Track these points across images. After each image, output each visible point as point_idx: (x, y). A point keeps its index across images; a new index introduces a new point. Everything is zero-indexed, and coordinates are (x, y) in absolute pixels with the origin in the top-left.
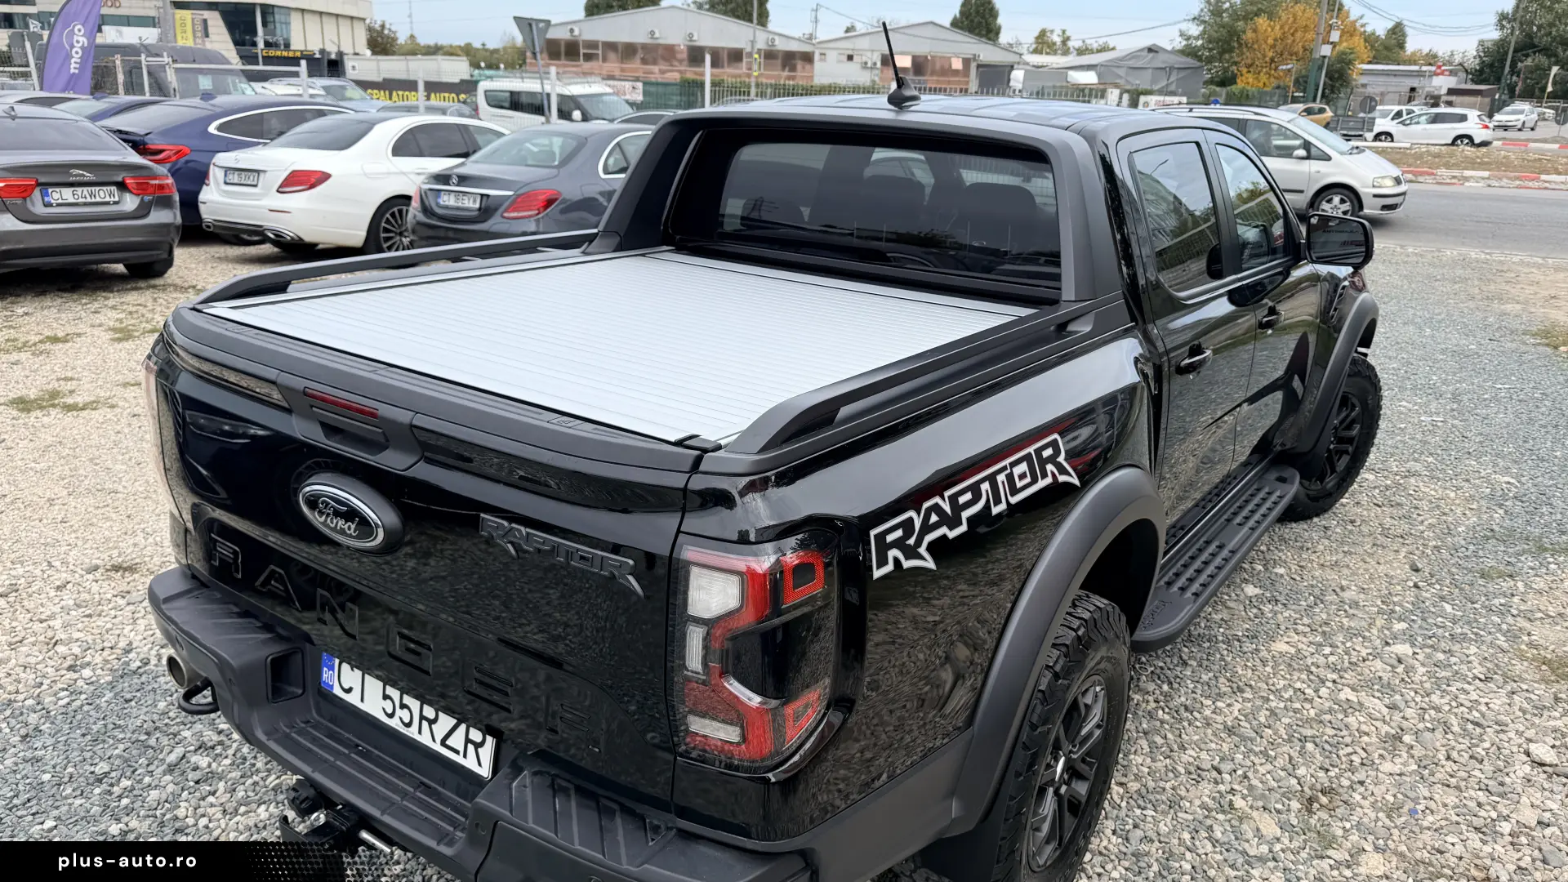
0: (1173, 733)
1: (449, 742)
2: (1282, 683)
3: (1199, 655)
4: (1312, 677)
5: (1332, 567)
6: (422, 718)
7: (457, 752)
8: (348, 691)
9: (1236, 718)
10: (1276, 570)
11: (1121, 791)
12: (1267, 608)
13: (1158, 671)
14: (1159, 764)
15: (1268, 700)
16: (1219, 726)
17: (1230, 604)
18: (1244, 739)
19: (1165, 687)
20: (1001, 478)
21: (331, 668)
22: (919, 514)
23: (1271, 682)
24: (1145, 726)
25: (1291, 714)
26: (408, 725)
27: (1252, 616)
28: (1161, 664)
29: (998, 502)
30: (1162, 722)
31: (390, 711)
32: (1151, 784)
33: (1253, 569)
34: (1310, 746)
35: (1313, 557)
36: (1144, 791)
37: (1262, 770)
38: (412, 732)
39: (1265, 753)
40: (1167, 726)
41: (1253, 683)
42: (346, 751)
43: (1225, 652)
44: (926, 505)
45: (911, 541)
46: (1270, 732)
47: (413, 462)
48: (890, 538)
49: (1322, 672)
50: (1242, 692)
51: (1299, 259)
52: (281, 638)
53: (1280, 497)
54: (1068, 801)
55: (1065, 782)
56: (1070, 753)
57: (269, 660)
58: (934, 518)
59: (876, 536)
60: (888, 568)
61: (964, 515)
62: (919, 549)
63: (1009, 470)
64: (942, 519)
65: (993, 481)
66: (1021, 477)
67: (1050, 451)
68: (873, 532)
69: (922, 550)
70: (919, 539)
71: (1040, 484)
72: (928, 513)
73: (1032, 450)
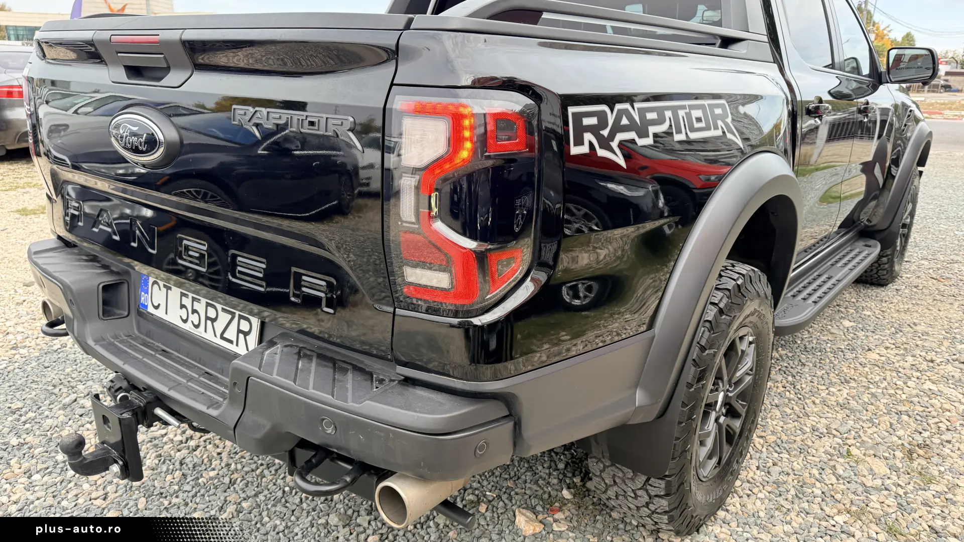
0: (798, 407)
1: (225, 336)
2: (878, 378)
3: (814, 360)
4: (900, 374)
5: (905, 312)
6: (207, 318)
7: (231, 342)
8: (157, 307)
9: (846, 398)
10: (864, 313)
11: (762, 441)
12: (861, 334)
13: (784, 369)
14: (790, 426)
15: (869, 388)
16: (833, 403)
17: (833, 331)
18: (852, 411)
19: (790, 378)
20: (681, 113)
21: (147, 292)
22: (612, 111)
23: (869, 377)
24: (776, 401)
25: (888, 397)
26: (197, 326)
27: (850, 338)
28: (786, 365)
29: (679, 132)
30: (789, 400)
31: (185, 318)
32: (784, 438)
33: (848, 312)
34: (905, 417)
35: (890, 306)
36: (779, 442)
37: (870, 431)
38: (200, 332)
39: (870, 420)
40: (793, 402)
41: (856, 378)
42: (153, 353)
43: (833, 359)
44: (618, 107)
45: (605, 133)
46: (873, 407)
47: (186, 78)
48: (587, 121)
49: (908, 372)
50: (848, 382)
51: (881, 83)
52: (112, 272)
53: (868, 254)
54: (726, 429)
55: (723, 414)
56: (727, 391)
57: (101, 287)
58: (625, 121)
59: (573, 114)
60: (584, 149)
61: (652, 130)
62: (611, 143)
63: (688, 111)
64: (632, 124)
65: (675, 113)
66: (697, 120)
67: (720, 111)
68: (571, 110)
69: (615, 145)
70: (612, 134)
71: (713, 132)
72: (620, 115)
73: (706, 103)
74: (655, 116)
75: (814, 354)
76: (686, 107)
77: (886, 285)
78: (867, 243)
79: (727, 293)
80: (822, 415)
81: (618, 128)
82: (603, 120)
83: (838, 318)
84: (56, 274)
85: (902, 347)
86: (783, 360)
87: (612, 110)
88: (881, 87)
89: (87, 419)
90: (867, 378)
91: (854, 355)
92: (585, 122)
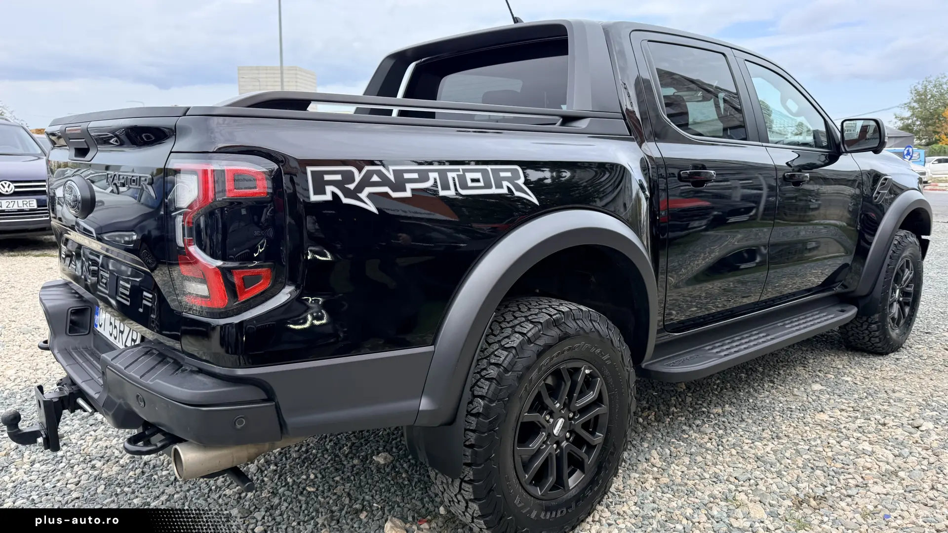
0: (713, 456)
1: (126, 344)
2: (814, 436)
3: (756, 417)
4: (840, 434)
5: (891, 379)
6: (120, 331)
8: (101, 326)
9: (767, 452)
10: (844, 378)
11: (654, 482)
12: (824, 397)
13: (720, 423)
14: (691, 471)
15: (798, 444)
16: (751, 455)
17: (797, 393)
18: (766, 464)
19: (721, 432)
20: (450, 175)
21: (98, 315)
24: (693, 450)
25: (813, 453)
26: (116, 338)
27: (811, 400)
28: (724, 420)
29: (446, 187)
30: (707, 449)
31: (111, 332)
32: (678, 481)
38: (117, 342)
39: (778, 472)
40: (709, 452)
42: (92, 360)
44: (368, 168)
45: (352, 186)
47: (94, 155)
50: (778, 437)
51: (840, 153)
52: (80, 301)
53: (832, 318)
54: (569, 454)
55: (567, 439)
56: (570, 419)
57: (70, 310)
58: (375, 178)
59: (312, 172)
60: (328, 197)
61: (409, 186)
62: (359, 195)
63: (461, 173)
64: (385, 181)
65: (443, 174)
66: (473, 180)
67: (509, 174)
68: (309, 169)
69: (363, 195)
70: (360, 188)
71: (494, 191)
72: (370, 174)
73: (489, 168)
74: (415, 176)
75: (759, 412)
76: (458, 170)
78: (844, 309)
79: (540, 327)
80: (731, 465)
81: (366, 182)
82: (349, 177)
83: (810, 382)
84: (45, 302)
85: (861, 410)
86: (724, 416)
87: (360, 171)
90: (802, 436)
91: (802, 415)
92: (327, 177)
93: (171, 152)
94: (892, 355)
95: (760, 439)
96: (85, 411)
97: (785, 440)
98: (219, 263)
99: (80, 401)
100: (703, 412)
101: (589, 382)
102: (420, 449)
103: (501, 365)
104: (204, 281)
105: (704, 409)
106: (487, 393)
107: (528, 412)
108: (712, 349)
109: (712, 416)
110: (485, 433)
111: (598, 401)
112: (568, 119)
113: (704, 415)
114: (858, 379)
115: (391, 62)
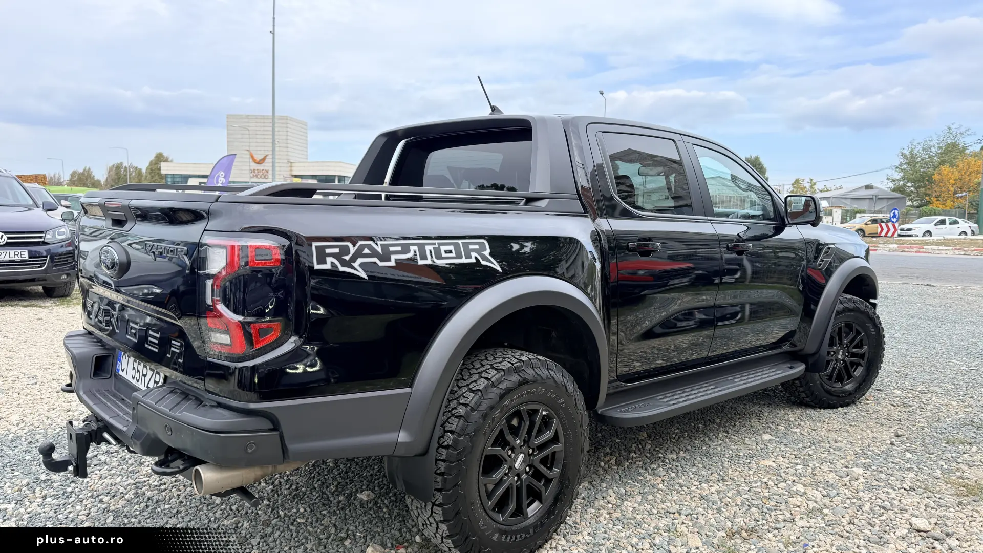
0: (662, 495)
1: (149, 385)
6: (143, 374)
8: (123, 371)
14: (642, 508)
15: (740, 486)
16: (697, 495)
17: (748, 442)
18: (709, 502)
19: (673, 475)
20: (428, 248)
21: (120, 361)
23: (748, 478)
24: (646, 490)
25: (752, 494)
26: (138, 381)
27: (759, 448)
28: (677, 464)
29: (424, 258)
30: (659, 489)
31: (134, 376)
32: (629, 515)
34: (754, 509)
35: (825, 426)
37: (711, 517)
38: (139, 385)
39: (718, 509)
40: (661, 492)
41: (735, 478)
42: (115, 400)
43: (726, 462)
44: (360, 243)
45: (347, 258)
46: (730, 500)
47: (132, 226)
49: (788, 476)
50: (723, 480)
51: (785, 226)
52: (105, 349)
53: (779, 374)
54: (528, 486)
55: (527, 473)
56: (530, 455)
57: (95, 357)
58: (366, 251)
59: (316, 247)
60: (328, 267)
61: (393, 257)
62: (353, 264)
63: (437, 246)
64: (374, 253)
65: (421, 248)
66: (446, 252)
67: (477, 247)
68: (314, 244)
69: (356, 265)
70: (354, 259)
71: (464, 260)
72: (362, 247)
73: (460, 241)
74: (399, 249)
75: (710, 458)
76: (434, 244)
77: (837, 408)
78: (793, 365)
79: (502, 373)
81: (359, 254)
82: (345, 250)
83: (762, 432)
84: (71, 349)
86: (678, 461)
87: (354, 246)
88: (787, 229)
89: (98, 468)
90: (745, 479)
91: (749, 461)
92: (328, 251)
93: (205, 230)
94: (840, 409)
95: (707, 481)
96: (109, 443)
97: (731, 482)
98: (241, 318)
99: (106, 435)
100: (660, 457)
101: (546, 423)
102: (398, 477)
103: (468, 405)
104: (227, 331)
105: (660, 455)
106: (456, 428)
107: (492, 447)
108: (663, 398)
109: (667, 461)
110: (453, 463)
111: (555, 440)
112: (530, 200)
113: (660, 461)
114: (806, 430)
115: (384, 140)
